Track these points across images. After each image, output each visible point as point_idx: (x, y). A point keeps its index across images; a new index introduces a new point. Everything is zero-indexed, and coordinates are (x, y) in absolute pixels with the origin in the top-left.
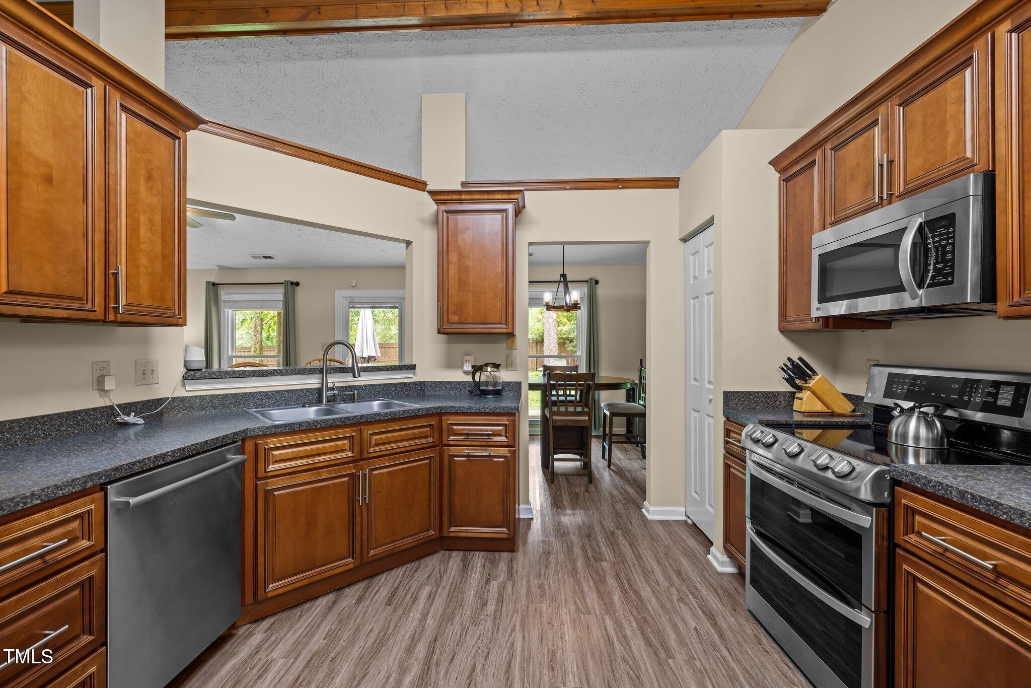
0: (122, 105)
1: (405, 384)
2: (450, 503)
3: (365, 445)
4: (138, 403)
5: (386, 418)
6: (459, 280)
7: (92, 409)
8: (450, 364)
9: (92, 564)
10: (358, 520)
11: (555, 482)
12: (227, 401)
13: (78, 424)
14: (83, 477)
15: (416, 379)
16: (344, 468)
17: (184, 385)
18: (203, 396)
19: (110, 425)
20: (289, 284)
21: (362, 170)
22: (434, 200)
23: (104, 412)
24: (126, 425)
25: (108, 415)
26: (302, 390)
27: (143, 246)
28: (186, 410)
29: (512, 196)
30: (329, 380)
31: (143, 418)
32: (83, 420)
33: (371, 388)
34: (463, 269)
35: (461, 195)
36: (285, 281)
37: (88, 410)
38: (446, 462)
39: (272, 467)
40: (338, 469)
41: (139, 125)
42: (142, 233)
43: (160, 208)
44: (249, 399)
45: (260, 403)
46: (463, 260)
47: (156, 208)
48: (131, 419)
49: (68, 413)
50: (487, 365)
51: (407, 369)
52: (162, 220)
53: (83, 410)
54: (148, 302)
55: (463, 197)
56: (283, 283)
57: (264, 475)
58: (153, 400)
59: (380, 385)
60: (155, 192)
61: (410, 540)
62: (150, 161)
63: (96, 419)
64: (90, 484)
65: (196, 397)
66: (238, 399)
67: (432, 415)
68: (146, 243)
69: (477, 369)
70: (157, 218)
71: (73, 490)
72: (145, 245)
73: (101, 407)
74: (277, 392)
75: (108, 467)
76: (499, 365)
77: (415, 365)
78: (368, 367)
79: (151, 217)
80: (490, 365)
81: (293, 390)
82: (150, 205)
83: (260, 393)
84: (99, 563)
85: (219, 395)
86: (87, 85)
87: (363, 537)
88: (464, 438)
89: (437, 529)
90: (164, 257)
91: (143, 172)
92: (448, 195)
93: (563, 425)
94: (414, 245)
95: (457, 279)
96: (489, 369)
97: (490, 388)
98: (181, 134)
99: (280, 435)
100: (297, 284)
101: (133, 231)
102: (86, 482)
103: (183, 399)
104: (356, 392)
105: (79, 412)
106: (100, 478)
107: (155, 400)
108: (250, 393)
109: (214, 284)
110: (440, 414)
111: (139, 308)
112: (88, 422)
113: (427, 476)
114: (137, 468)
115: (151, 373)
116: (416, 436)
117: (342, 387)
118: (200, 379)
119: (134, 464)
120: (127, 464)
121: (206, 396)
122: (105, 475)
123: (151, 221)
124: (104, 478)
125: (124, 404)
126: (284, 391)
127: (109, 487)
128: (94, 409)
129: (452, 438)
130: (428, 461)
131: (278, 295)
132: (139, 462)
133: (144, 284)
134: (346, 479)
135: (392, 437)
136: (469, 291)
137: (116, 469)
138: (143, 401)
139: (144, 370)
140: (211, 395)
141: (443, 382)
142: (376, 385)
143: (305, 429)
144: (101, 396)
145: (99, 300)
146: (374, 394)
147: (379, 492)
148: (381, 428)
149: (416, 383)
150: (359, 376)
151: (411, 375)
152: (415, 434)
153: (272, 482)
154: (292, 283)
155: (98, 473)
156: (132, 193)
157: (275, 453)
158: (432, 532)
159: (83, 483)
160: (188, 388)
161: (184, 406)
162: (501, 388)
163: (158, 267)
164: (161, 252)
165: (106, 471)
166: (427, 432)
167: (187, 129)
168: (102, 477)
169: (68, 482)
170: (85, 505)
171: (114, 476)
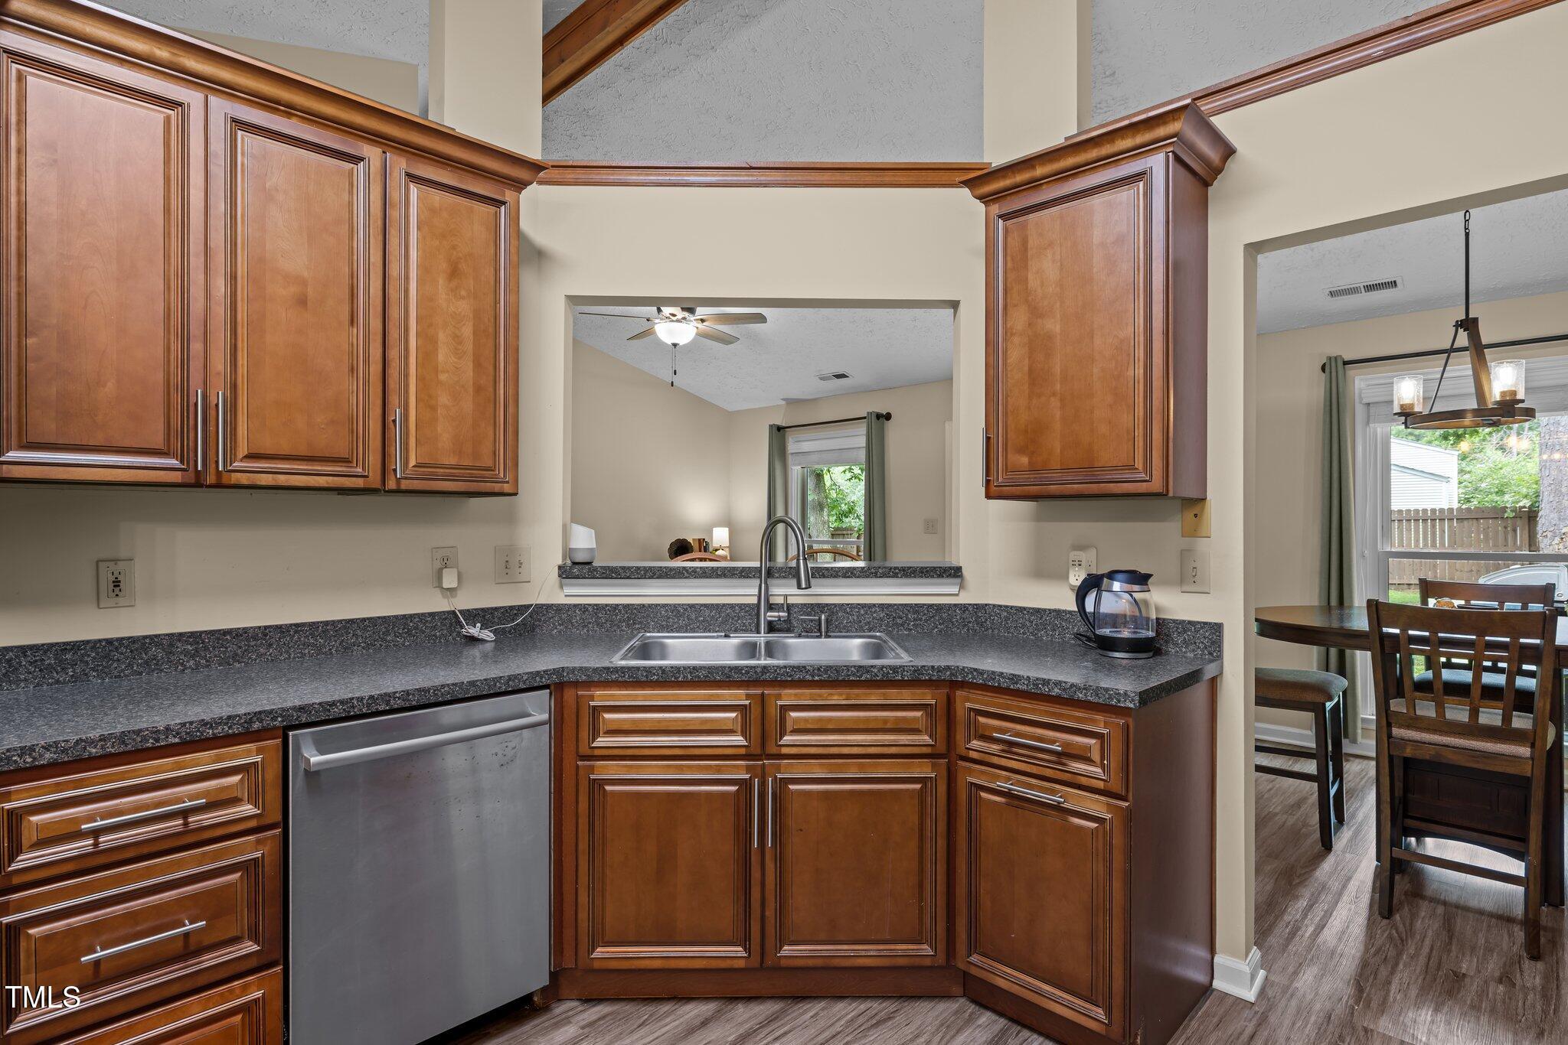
0: (408, 175)
1: (939, 608)
2: (972, 897)
3: (772, 727)
4: (496, 609)
5: (817, 678)
6: (1030, 371)
7: (428, 613)
8: (1043, 570)
9: (258, 842)
10: (756, 874)
11: (1397, 917)
12: (616, 615)
13: (409, 632)
14: (245, 714)
15: (964, 599)
16: (727, 766)
17: (561, 587)
18: (585, 605)
19: (454, 639)
20: (874, 418)
21: (847, 177)
22: (980, 198)
23: (445, 619)
24: (473, 640)
25: (451, 624)
26: (732, 606)
27: (443, 377)
28: (563, 625)
29: (1161, 131)
30: (774, 590)
31: (495, 632)
32: (416, 628)
33: (862, 612)
34: (1039, 344)
35: (1033, 167)
36: (868, 413)
37: (423, 614)
38: (962, 796)
39: (602, 741)
40: (717, 766)
41: (437, 197)
42: (441, 358)
43: (471, 316)
44: (648, 616)
45: (664, 623)
46: (1039, 321)
47: (464, 316)
48: (474, 631)
49: (396, 617)
50: (1112, 575)
51: (940, 576)
52: (474, 333)
53: (416, 614)
54: (452, 461)
55: (1039, 171)
56: (865, 418)
57: (589, 752)
58: (519, 606)
59: (882, 606)
60: (463, 293)
61: (872, 949)
62: (454, 247)
63: (434, 628)
64: (256, 726)
65: (575, 606)
66: (632, 613)
67: (930, 683)
68: (448, 372)
69: (1093, 583)
70: (467, 331)
71: (230, 731)
72: (447, 375)
73: (441, 612)
74: (692, 606)
75: (289, 704)
76: (1148, 577)
77: (959, 569)
78: (854, 568)
79: (457, 332)
80: (1120, 576)
81: (717, 605)
82: (456, 314)
83: (664, 606)
84: (269, 841)
85: (606, 605)
86: (356, 159)
87: (767, 913)
88: (1003, 751)
89: (942, 946)
90: (478, 389)
91: (444, 265)
92: (1004, 177)
93: (1428, 757)
94: (962, 308)
95: (1026, 369)
96: (1117, 586)
97: (1126, 634)
98: (509, 195)
99: (617, 686)
100: (888, 417)
101: (427, 356)
102: (250, 722)
103: (559, 608)
104: (823, 617)
105: (412, 616)
106: (274, 719)
107: (522, 606)
108: (650, 606)
109: (780, 429)
110: (952, 683)
111: (438, 470)
112: (424, 632)
113: (914, 819)
114: (336, 711)
115: (518, 565)
116: (889, 726)
117: (805, 605)
118: (577, 577)
119: (333, 704)
120: (320, 704)
121: (590, 605)
122: (281, 715)
123: (457, 339)
124: (280, 719)
125: (476, 609)
126: (702, 605)
127: (291, 733)
128: (432, 615)
129: (976, 744)
130: (918, 786)
131: (857, 437)
132: (342, 702)
133: (445, 433)
134: (734, 788)
135: (830, 719)
136: (1054, 394)
137: (301, 709)
138: (503, 607)
139: (507, 561)
140: (596, 605)
141: (1025, 609)
142: (874, 605)
143: (657, 681)
144: (444, 597)
145: (374, 459)
146: (869, 623)
147: (801, 830)
148: (806, 696)
149: (964, 608)
150: (809, 586)
151: (955, 590)
152: (885, 720)
153: (602, 767)
154: (879, 416)
155: (271, 712)
156: (425, 300)
157: (607, 716)
158: (926, 949)
159: (245, 722)
160: (568, 590)
161: (561, 618)
162: (1151, 634)
163: (468, 405)
164: (474, 384)
165: (283, 710)
166: (915, 719)
167: (520, 185)
168: (277, 717)
169: (221, 718)
170: (248, 753)
171: (297, 719)
